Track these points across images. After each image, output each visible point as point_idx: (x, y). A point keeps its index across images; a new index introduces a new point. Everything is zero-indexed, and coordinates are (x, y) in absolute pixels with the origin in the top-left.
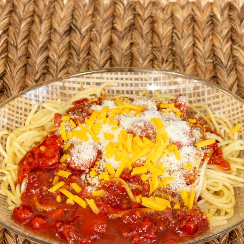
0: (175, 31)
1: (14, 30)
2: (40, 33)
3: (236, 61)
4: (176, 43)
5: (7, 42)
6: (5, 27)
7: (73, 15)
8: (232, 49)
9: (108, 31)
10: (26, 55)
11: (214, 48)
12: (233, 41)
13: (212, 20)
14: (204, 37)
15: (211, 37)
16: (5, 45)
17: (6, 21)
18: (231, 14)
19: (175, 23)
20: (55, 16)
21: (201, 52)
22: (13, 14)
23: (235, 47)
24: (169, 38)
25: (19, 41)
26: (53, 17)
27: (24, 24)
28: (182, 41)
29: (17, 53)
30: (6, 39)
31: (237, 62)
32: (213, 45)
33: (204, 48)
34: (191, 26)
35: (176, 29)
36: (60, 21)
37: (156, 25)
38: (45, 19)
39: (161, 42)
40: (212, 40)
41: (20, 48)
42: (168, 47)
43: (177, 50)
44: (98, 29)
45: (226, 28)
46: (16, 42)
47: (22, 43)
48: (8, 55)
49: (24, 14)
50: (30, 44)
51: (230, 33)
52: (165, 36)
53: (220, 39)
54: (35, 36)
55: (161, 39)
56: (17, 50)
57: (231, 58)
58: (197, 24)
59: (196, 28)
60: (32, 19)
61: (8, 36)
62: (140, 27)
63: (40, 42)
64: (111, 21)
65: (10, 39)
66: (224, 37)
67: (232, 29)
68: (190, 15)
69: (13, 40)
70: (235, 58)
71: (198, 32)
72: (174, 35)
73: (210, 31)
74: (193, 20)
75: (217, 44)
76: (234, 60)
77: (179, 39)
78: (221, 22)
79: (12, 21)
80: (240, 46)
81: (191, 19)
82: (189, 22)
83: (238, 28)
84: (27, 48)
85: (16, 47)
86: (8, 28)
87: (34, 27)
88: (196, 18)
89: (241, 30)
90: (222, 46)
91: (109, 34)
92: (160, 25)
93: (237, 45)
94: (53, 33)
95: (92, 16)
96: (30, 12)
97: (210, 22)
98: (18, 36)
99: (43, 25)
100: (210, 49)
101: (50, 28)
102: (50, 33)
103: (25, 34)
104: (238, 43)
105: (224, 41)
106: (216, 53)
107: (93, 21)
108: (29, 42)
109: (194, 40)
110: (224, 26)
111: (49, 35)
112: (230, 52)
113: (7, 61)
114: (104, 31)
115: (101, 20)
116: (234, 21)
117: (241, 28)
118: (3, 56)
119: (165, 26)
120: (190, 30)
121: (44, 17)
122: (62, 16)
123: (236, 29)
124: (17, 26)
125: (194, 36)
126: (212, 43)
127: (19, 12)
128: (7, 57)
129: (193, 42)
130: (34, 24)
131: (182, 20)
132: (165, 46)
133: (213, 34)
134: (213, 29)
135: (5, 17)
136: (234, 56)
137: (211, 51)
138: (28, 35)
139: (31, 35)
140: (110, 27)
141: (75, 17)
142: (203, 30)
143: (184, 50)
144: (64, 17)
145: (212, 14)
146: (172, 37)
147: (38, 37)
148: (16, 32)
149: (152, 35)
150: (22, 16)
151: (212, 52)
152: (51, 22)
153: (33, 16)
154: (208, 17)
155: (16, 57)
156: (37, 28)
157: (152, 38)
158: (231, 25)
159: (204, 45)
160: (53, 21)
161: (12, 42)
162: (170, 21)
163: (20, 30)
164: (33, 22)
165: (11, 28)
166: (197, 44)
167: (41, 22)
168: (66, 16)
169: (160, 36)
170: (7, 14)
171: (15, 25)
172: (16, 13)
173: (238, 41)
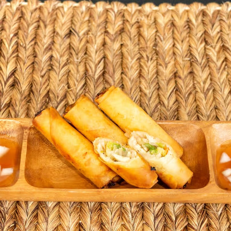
0: (158, 34)
1: (23, 34)
2: (45, 36)
3: (209, 58)
4: (159, 45)
5: (17, 43)
6: (15, 31)
7: (72, 21)
8: (205, 49)
9: (102, 34)
10: (33, 54)
11: (191, 48)
12: (206, 42)
13: (188, 25)
14: (182, 39)
15: (188, 39)
16: (15, 46)
17: (16, 26)
18: (204, 19)
19: (158, 27)
20: (57, 22)
21: (180, 52)
22: (22, 20)
23: (208, 47)
24: (153, 40)
25: (27, 42)
26: (56, 22)
27: (31, 28)
28: (164, 42)
29: (26, 53)
30: (17, 41)
31: (209, 60)
32: (190, 46)
33: (182, 48)
34: (171, 30)
35: (159, 33)
36: (61, 25)
37: (141, 29)
38: (49, 24)
39: (146, 44)
40: (189, 41)
41: (28, 49)
42: (152, 48)
43: (160, 51)
44: (94, 33)
45: (200, 31)
46: (25, 44)
47: (30, 45)
48: (18, 54)
49: (31, 20)
50: (36, 45)
51: (203, 36)
52: (150, 39)
53: (196, 40)
54: (41, 38)
55: (146, 41)
56: (26, 50)
57: (205, 56)
58: (176, 29)
59: (176, 31)
60: (38, 24)
61: (18, 38)
62: (129, 31)
63: (45, 43)
64: (105, 25)
65: (20, 41)
66: (199, 39)
67: (205, 32)
68: (170, 21)
69: (22, 42)
70: (208, 56)
71: (177, 35)
72: (157, 37)
73: (187, 34)
74: (172, 25)
75: (193, 45)
76: (207, 58)
77: (161, 41)
78: (196, 26)
79: (21, 26)
80: (212, 46)
81: (171, 24)
82: (169, 27)
83: (210, 31)
84: (34, 48)
85: (25, 48)
86: (18, 32)
87: (39, 31)
88: (175, 23)
89: (212, 33)
90: (197, 46)
91: (102, 37)
92: (145, 29)
93: (209, 46)
94: (56, 36)
95: (88, 22)
96: (36, 18)
97: (187, 27)
98: (26, 38)
99: (47, 29)
100: (187, 49)
101: (53, 31)
102: (53, 36)
103: (33, 37)
104: (210, 43)
105: (198, 42)
106: (192, 52)
107: (89, 26)
108: (36, 43)
109: (174, 42)
110: (199, 30)
111: (52, 37)
112: (204, 51)
113: (17, 59)
114: (99, 34)
115: (96, 25)
116: (207, 25)
117: (213, 31)
118: (14, 55)
119: (150, 29)
120: (170, 33)
121: (48, 22)
122: (63, 21)
123: (209, 32)
124: (25, 30)
125: (174, 38)
126: (188, 44)
127: (27, 18)
128: (18, 56)
129: (173, 44)
130: (40, 28)
131: (163, 25)
132: (150, 47)
133: (189, 36)
134: (189, 33)
135: (15, 22)
136: (207, 55)
137: (188, 50)
138: (35, 38)
139: (37, 37)
140: (103, 31)
141: (74, 22)
142: (181, 33)
143: (166, 50)
144: (65, 22)
145: (188, 20)
146: (156, 39)
147: (43, 39)
148: (24, 34)
149: (139, 38)
150: (29, 22)
151: (189, 52)
152: (54, 26)
153: (38, 21)
154: (185, 22)
155: (25, 56)
156: (42, 32)
157: (139, 40)
158: (204, 29)
159: (182, 46)
160: (56, 26)
161: (22, 44)
162: (153, 26)
163: (28, 33)
164: (39, 27)
165: (21, 32)
166: (176, 44)
167: (45, 26)
168: (66, 21)
169: (146, 39)
170: (17, 20)
171: (24, 29)
172: (24, 19)
173: (211, 42)
